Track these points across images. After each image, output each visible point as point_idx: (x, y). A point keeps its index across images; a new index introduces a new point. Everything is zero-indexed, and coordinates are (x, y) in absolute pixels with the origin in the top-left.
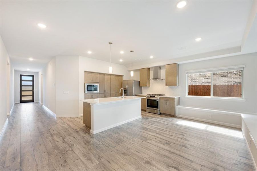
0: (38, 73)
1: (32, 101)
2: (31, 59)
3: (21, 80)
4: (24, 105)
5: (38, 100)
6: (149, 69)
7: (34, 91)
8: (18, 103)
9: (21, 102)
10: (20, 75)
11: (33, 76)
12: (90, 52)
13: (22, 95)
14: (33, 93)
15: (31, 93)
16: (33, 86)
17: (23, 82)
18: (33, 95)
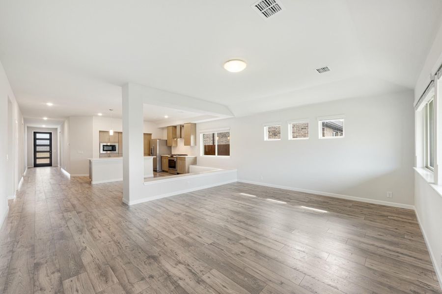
0: (56, 129)
1: (50, 165)
2: (45, 119)
3: (35, 139)
4: (39, 170)
5: (57, 164)
6: (175, 127)
7: (51, 152)
8: (31, 167)
9: (36, 165)
10: (34, 132)
11: (51, 134)
12: (100, 114)
13: (37, 157)
14: (51, 155)
15: (48, 155)
16: (50, 145)
17: (37, 141)
18: (50, 158)
